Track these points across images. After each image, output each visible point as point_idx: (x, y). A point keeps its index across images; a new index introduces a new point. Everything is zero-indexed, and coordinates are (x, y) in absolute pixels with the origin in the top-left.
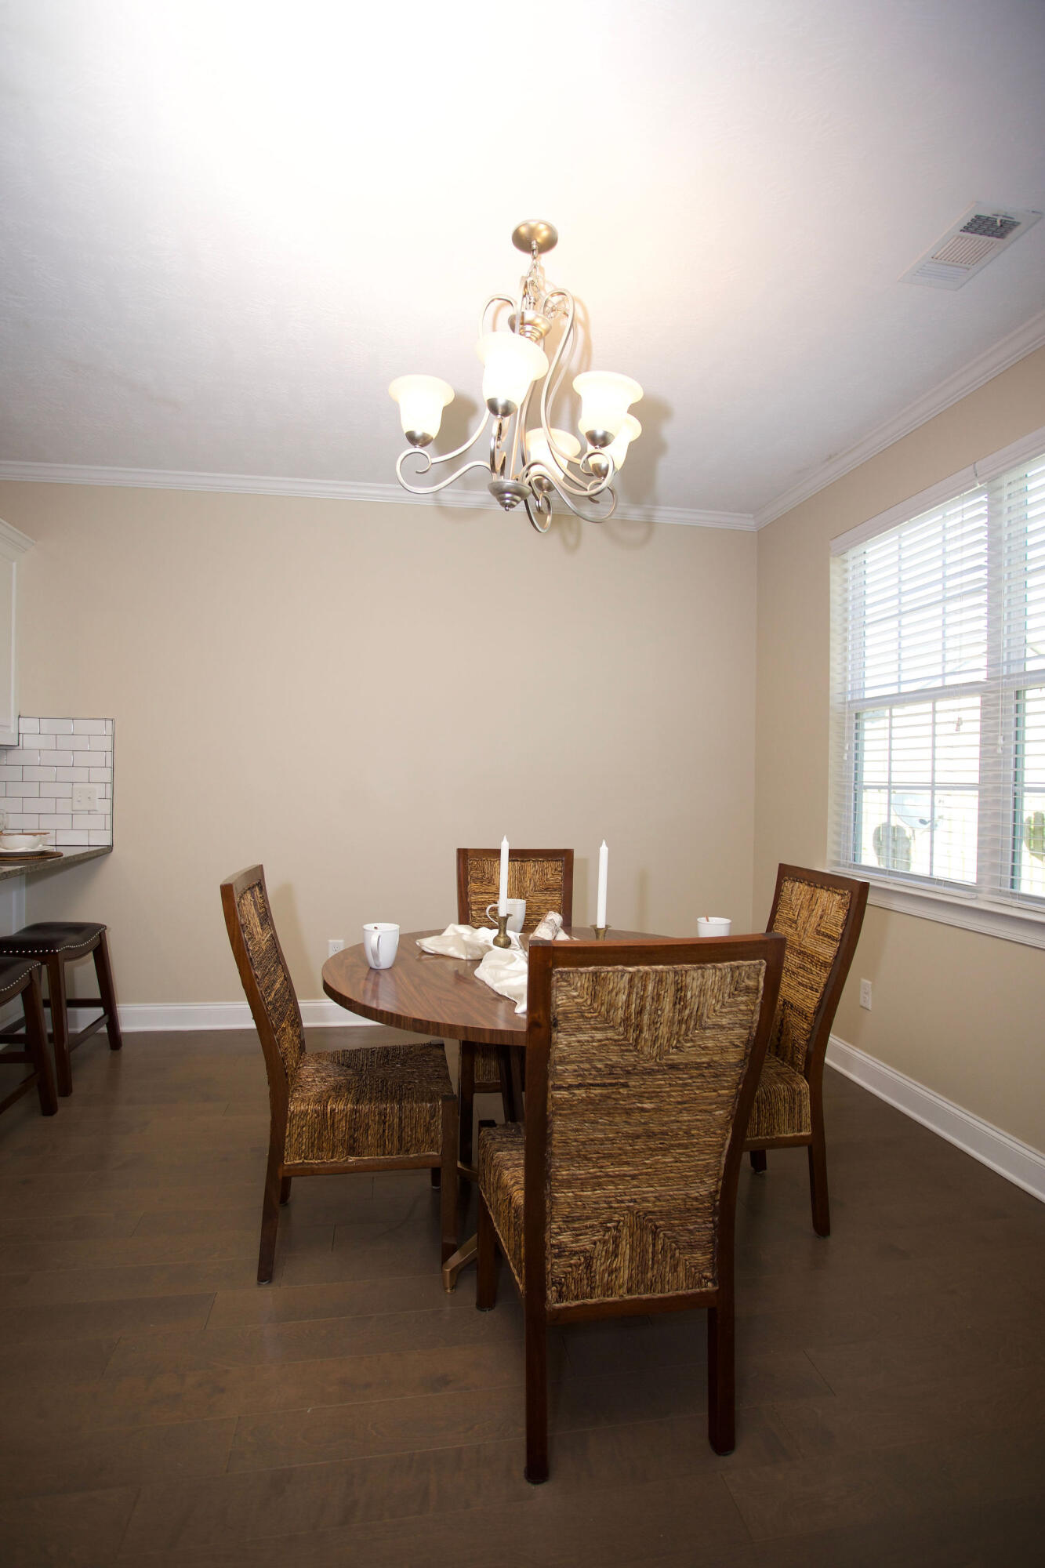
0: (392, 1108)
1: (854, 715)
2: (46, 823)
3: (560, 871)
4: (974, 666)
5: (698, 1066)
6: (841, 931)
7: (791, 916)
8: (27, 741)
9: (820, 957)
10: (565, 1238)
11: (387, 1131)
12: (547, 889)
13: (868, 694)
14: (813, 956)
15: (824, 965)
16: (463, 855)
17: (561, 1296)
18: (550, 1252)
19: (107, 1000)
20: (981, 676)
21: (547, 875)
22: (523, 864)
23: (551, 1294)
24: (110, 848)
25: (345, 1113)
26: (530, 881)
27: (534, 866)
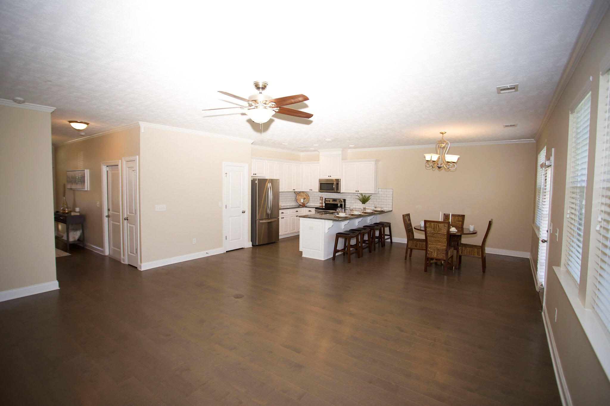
2: (382, 206)
5: (442, 234)
8: (380, 193)
10: (430, 250)
17: (429, 255)
18: (428, 251)
19: (390, 235)
23: (428, 255)
24: (392, 211)
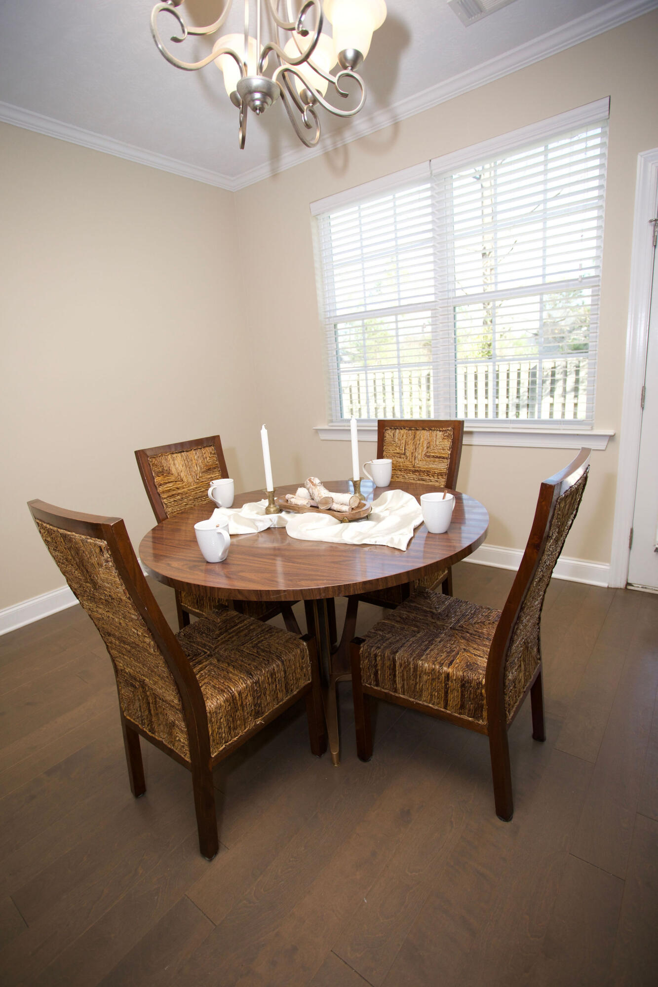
0: (278, 666)
1: (333, 326)
3: (214, 454)
4: (426, 291)
6: (449, 452)
7: (398, 451)
9: (435, 471)
11: (278, 686)
12: (209, 469)
13: (339, 313)
14: (428, 471)
15: (441, 474)
16: (140, 455)
20: (432, 298)
21: (206, 458)
22: (188, 453)
25: (248, 689)
26: (197, 466)
27: (196, 454)
